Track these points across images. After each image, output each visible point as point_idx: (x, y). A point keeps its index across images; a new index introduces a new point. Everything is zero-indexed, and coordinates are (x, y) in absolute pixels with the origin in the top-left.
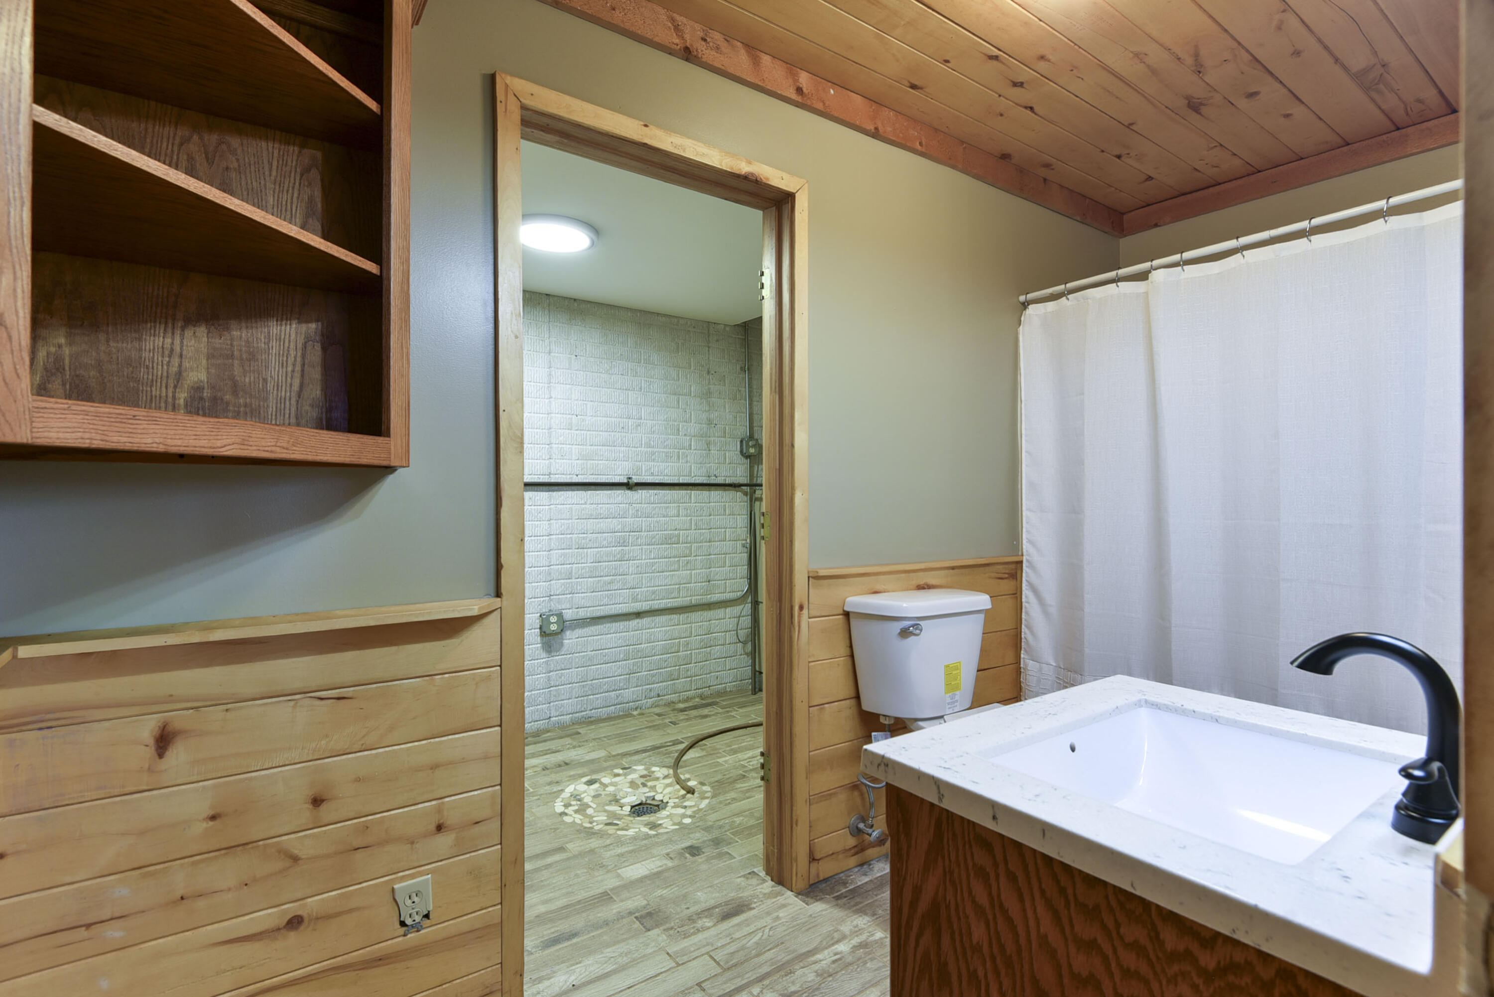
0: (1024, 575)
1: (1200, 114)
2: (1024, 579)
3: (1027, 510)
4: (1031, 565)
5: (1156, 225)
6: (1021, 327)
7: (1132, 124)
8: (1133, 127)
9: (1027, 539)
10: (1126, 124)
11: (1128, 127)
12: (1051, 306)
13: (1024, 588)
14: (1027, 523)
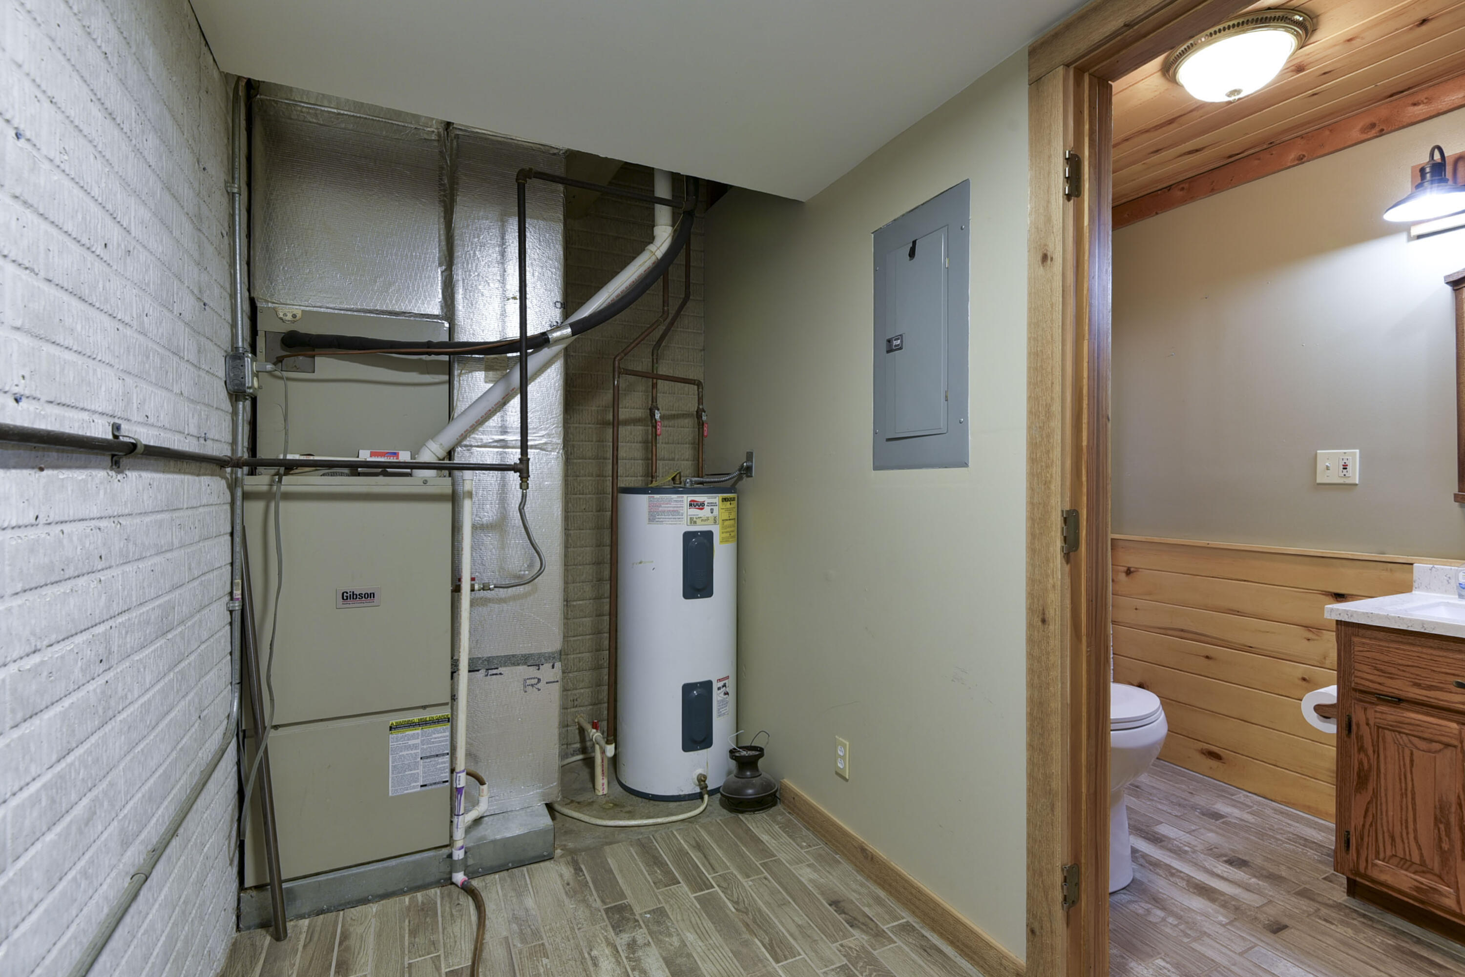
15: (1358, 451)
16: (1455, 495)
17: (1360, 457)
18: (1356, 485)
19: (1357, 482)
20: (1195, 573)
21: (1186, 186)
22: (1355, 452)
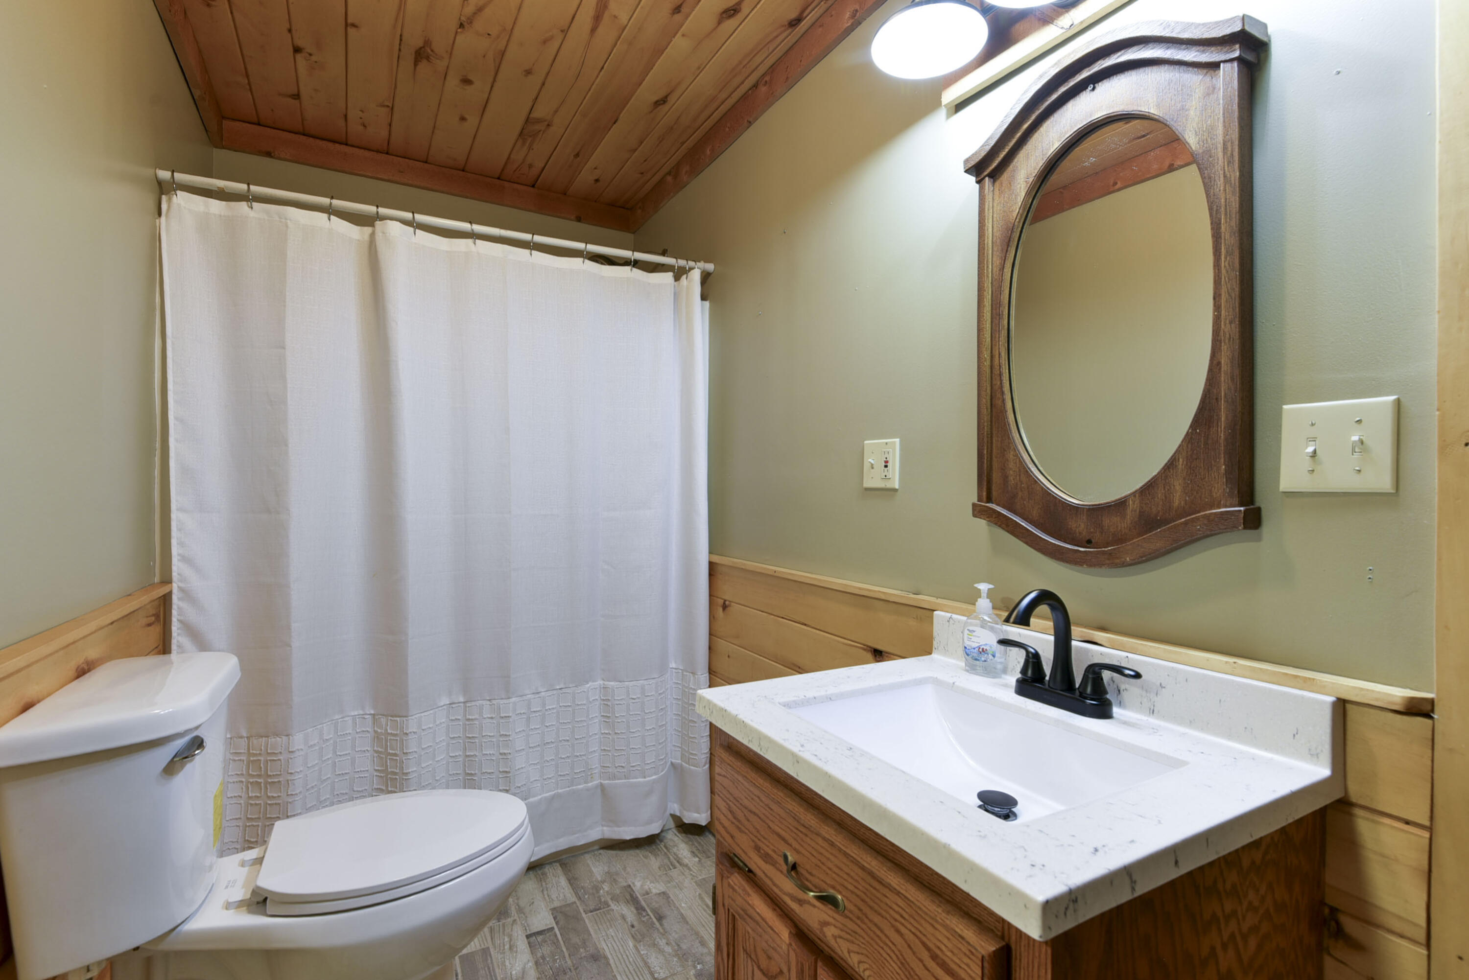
0: (174, 612)
1: (416, 65)
2: (174, 620)
3: (177, 510)
4: (187, 595)
5: (269, 154)
6: (163, 218)
7: (354, 25)
8: (351, 31)
9: (179, 555)
10: (350, 21)
11: (346, 25)
12: (216, 206)
13: (174, 634)
14: (179, 530)
15: (897, 440)
16: (974, 505)
17: (901, 450)
18: (895, 490)
19: (897, 487)
20: (770, 612)
21: (767, 78)
22: (895, 442)
